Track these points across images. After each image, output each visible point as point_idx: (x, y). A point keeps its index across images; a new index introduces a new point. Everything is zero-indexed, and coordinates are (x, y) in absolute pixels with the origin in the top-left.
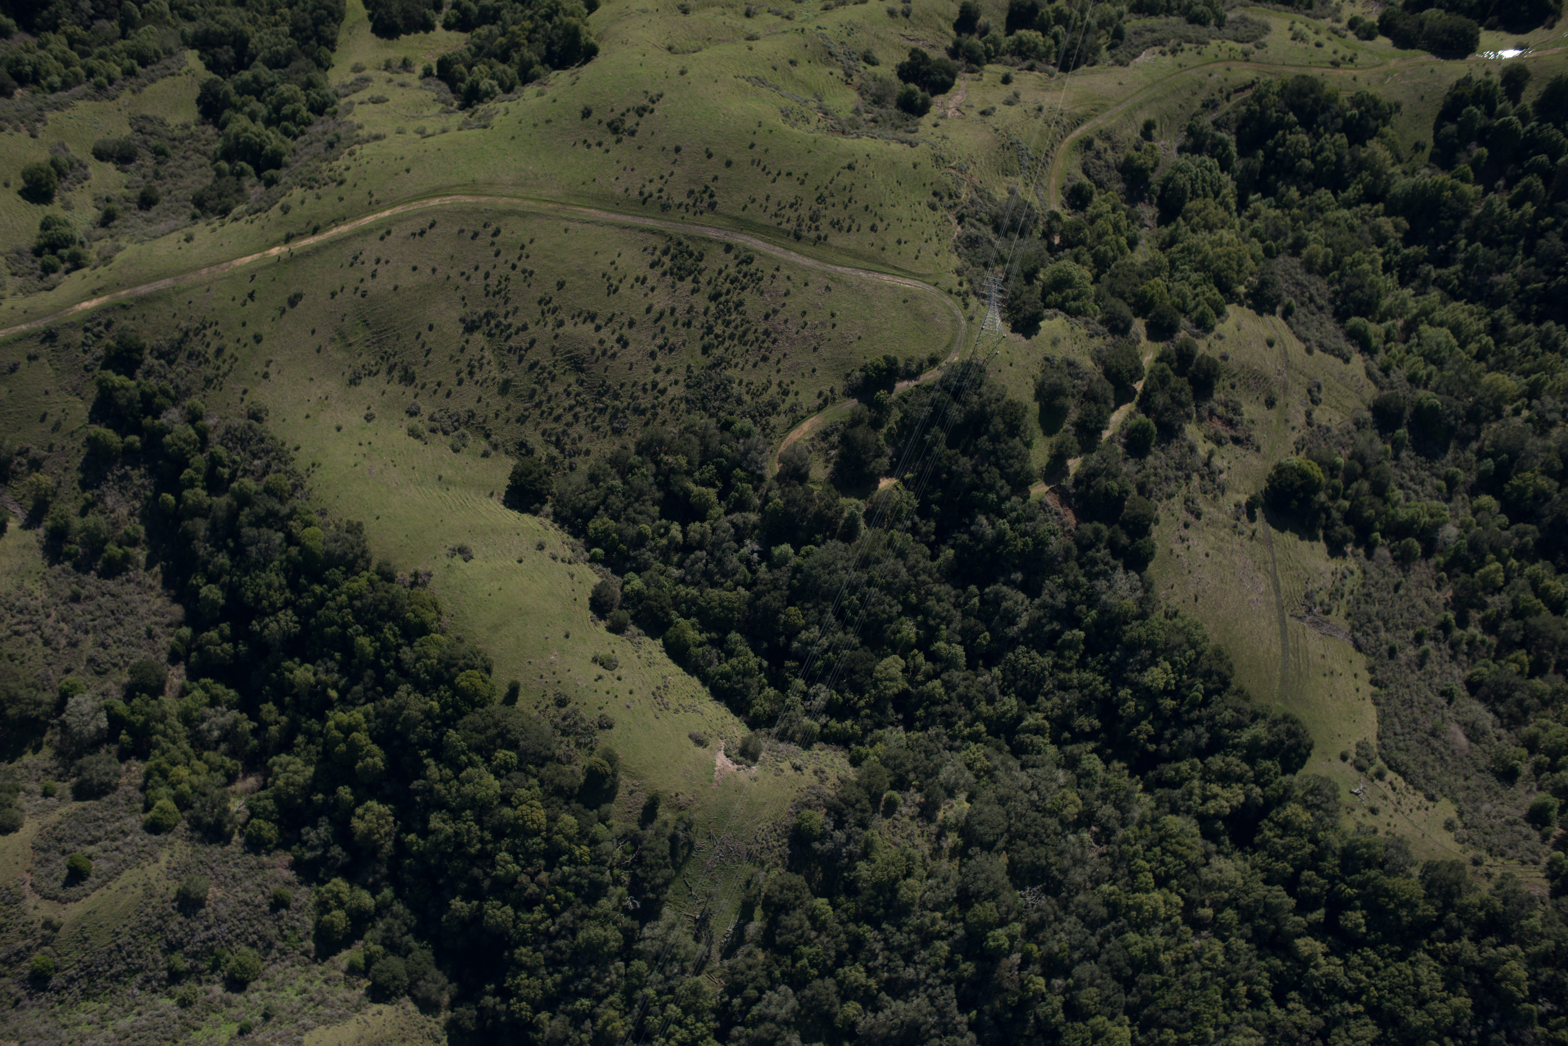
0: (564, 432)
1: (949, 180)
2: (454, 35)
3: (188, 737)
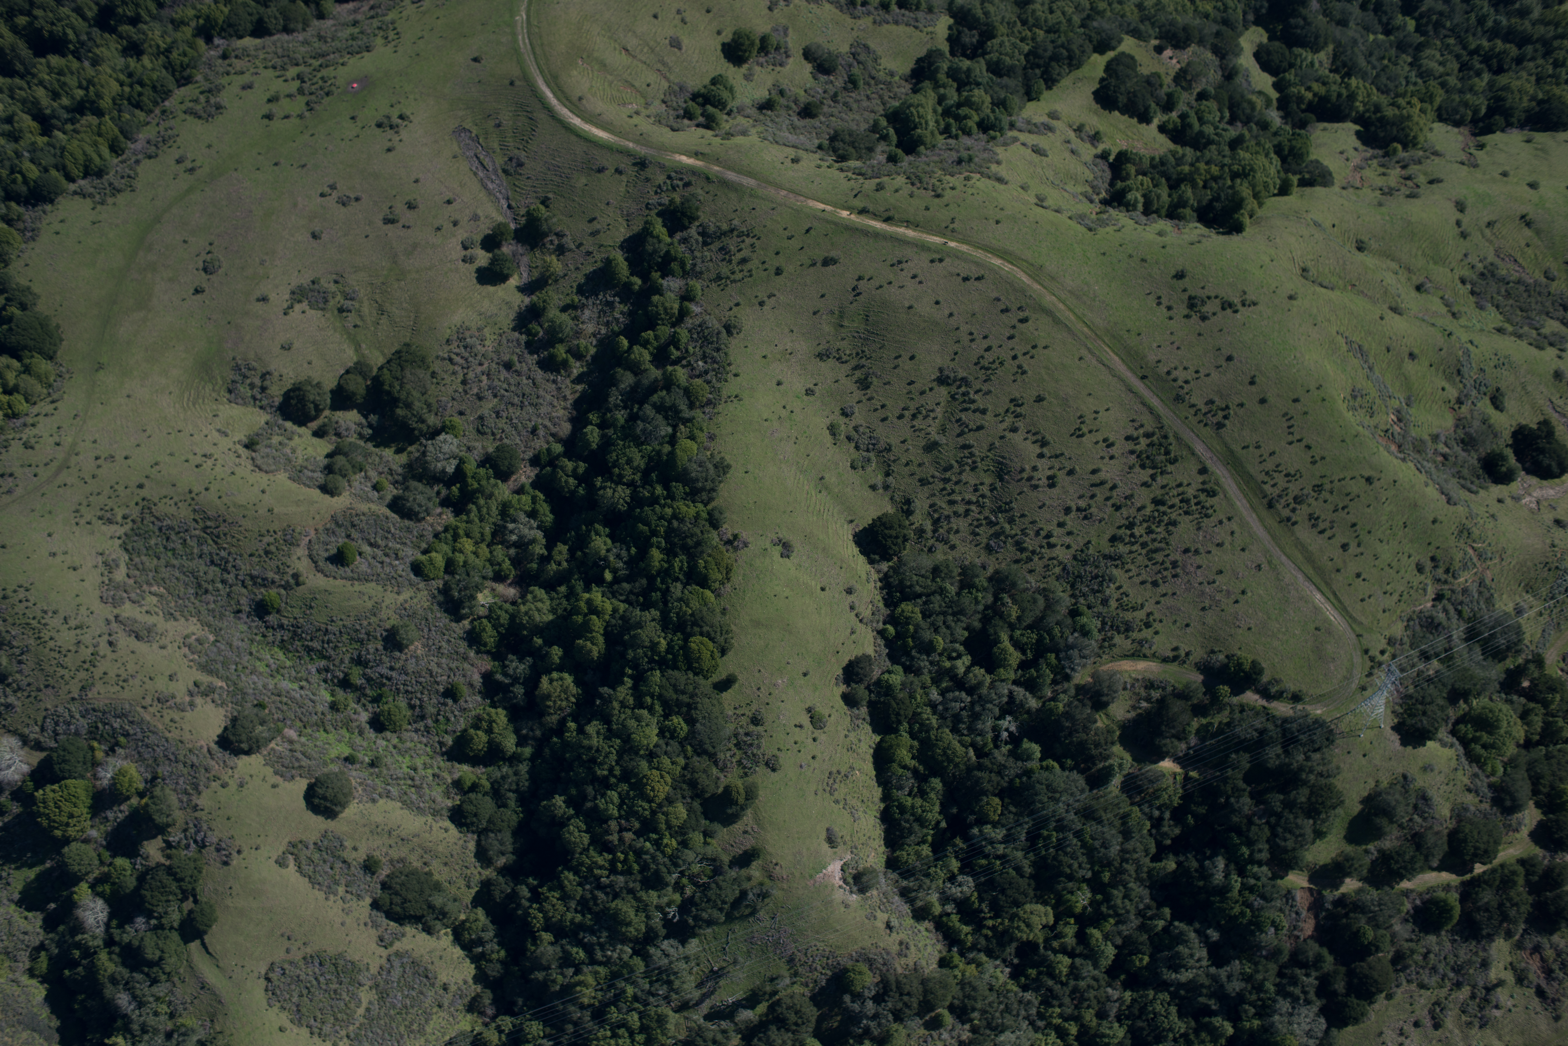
0: (948, 517)
1: (1459, 556)
2: (1163, 139)
3: (494, 524)
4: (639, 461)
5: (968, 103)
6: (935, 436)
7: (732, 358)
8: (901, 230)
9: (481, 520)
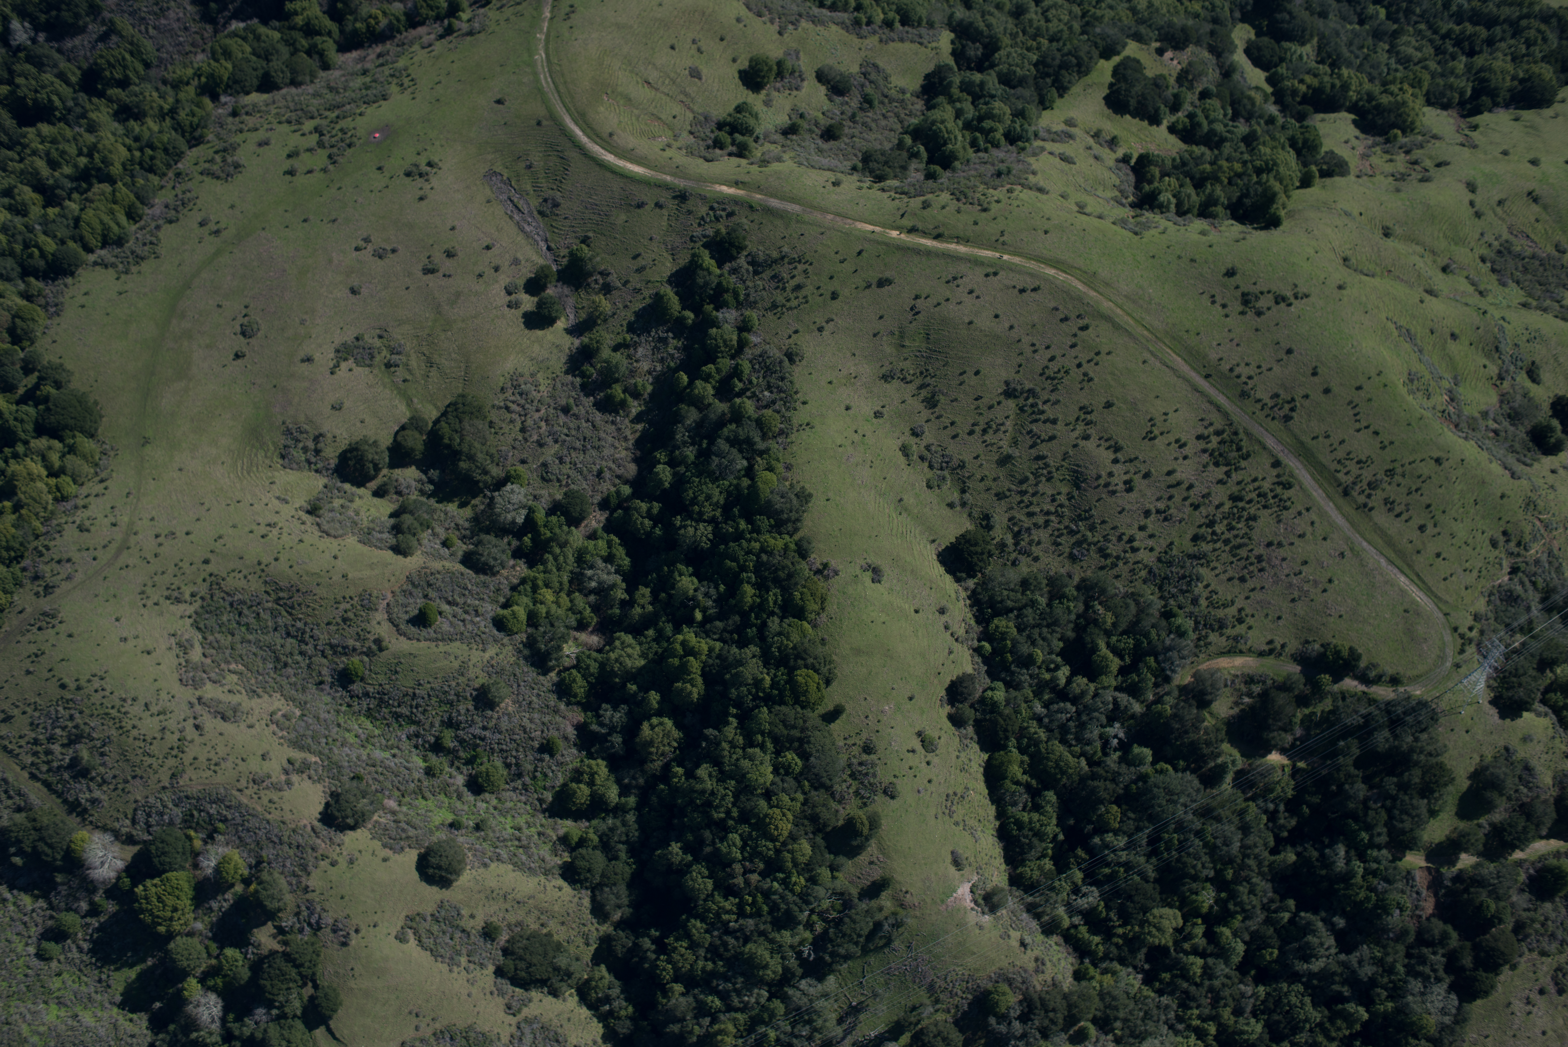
0: (1028, 530)
1: (1528, 529)
2: (1173, 139)
3: (571, 572)
4: (718, 497)
5: (990, 116)
6: (1007, 449)
7: (797, 386)
8: (952, 246)
9: (559, 570)
